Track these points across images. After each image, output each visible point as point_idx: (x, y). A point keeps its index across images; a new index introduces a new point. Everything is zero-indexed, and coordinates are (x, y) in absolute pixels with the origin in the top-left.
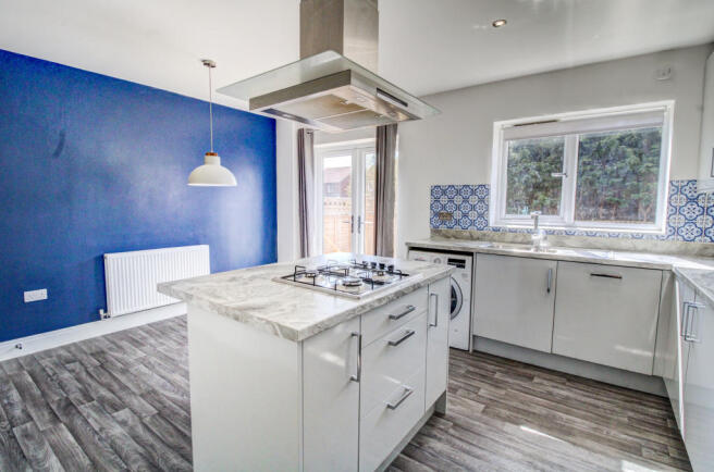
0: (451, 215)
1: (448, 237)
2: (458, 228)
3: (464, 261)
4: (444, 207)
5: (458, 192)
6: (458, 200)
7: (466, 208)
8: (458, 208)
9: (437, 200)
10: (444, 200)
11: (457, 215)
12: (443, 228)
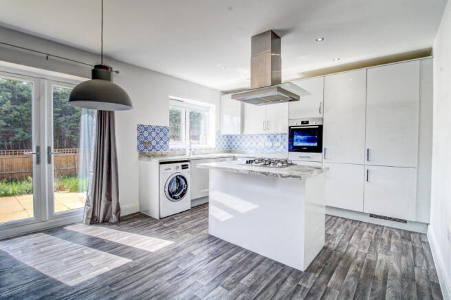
0: (150, 142)
1: (150, 156)
2: (154, 150)
3: (187, 165)
4: (146, 138)
5: (154, 130)
6: (154, 134)
7: (158, 139)
8: (154, 138)
9: (141, 133)
10: (146, 134)
11: (154, 143)
12: (146, 151)
